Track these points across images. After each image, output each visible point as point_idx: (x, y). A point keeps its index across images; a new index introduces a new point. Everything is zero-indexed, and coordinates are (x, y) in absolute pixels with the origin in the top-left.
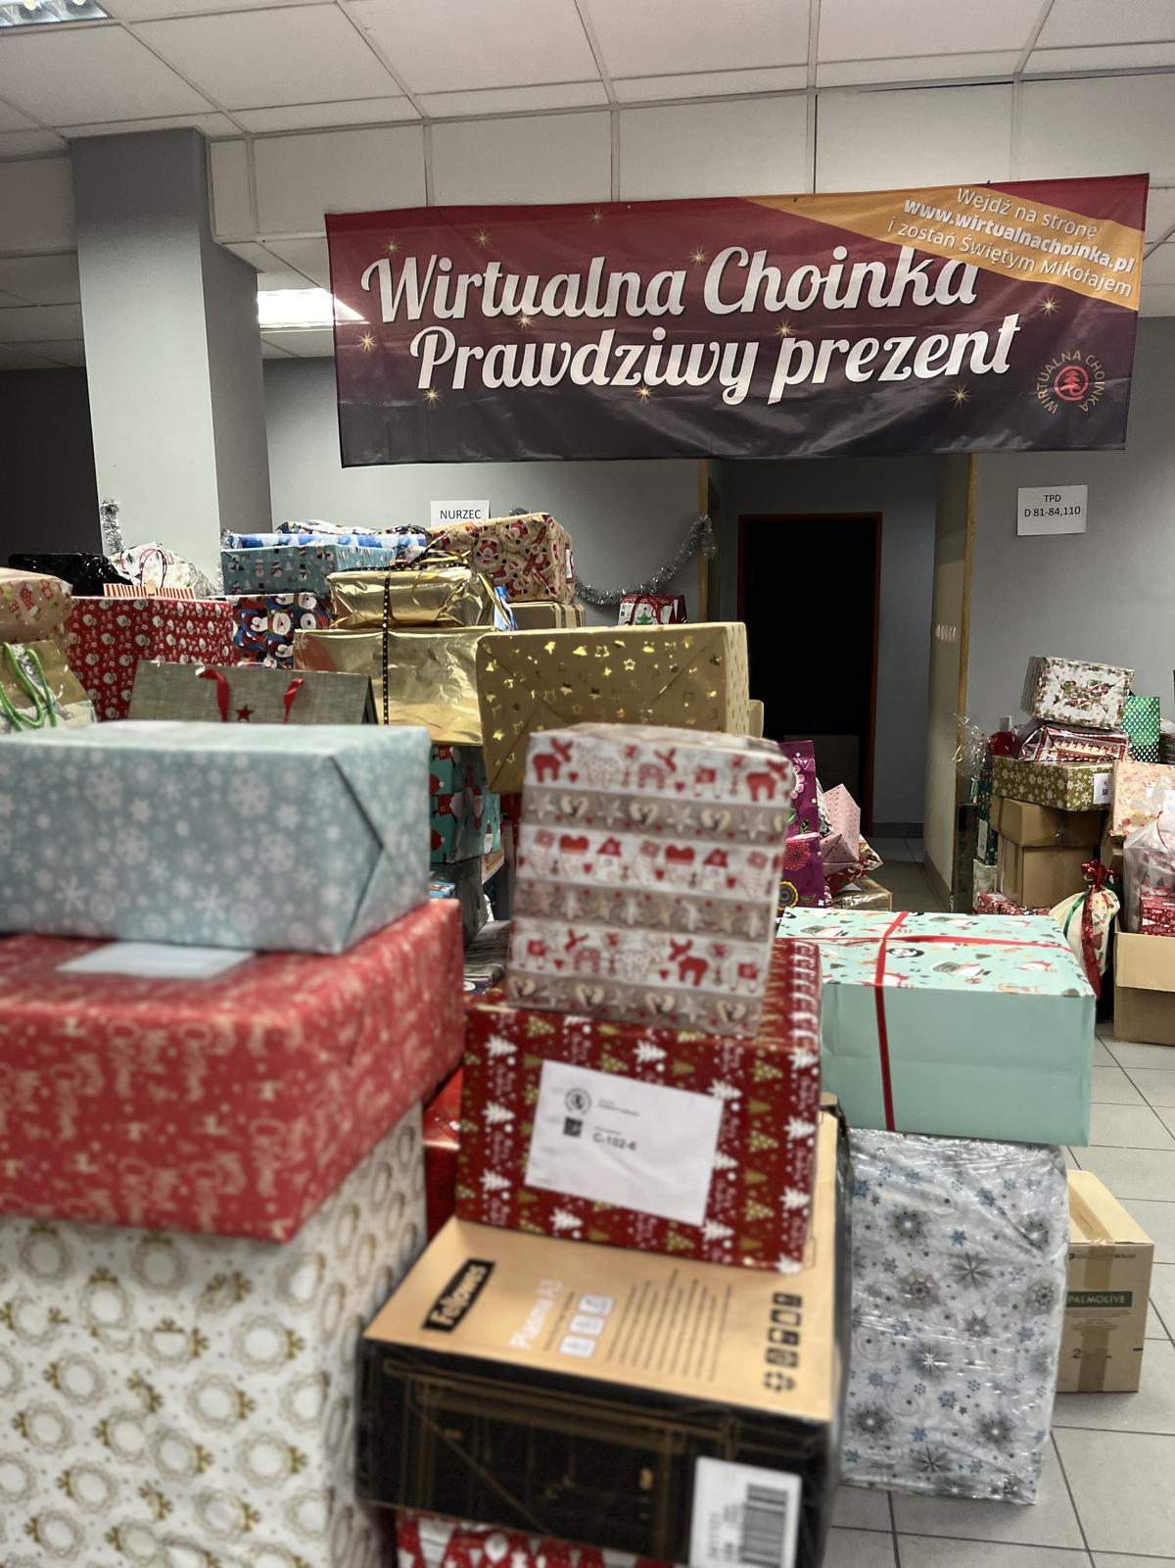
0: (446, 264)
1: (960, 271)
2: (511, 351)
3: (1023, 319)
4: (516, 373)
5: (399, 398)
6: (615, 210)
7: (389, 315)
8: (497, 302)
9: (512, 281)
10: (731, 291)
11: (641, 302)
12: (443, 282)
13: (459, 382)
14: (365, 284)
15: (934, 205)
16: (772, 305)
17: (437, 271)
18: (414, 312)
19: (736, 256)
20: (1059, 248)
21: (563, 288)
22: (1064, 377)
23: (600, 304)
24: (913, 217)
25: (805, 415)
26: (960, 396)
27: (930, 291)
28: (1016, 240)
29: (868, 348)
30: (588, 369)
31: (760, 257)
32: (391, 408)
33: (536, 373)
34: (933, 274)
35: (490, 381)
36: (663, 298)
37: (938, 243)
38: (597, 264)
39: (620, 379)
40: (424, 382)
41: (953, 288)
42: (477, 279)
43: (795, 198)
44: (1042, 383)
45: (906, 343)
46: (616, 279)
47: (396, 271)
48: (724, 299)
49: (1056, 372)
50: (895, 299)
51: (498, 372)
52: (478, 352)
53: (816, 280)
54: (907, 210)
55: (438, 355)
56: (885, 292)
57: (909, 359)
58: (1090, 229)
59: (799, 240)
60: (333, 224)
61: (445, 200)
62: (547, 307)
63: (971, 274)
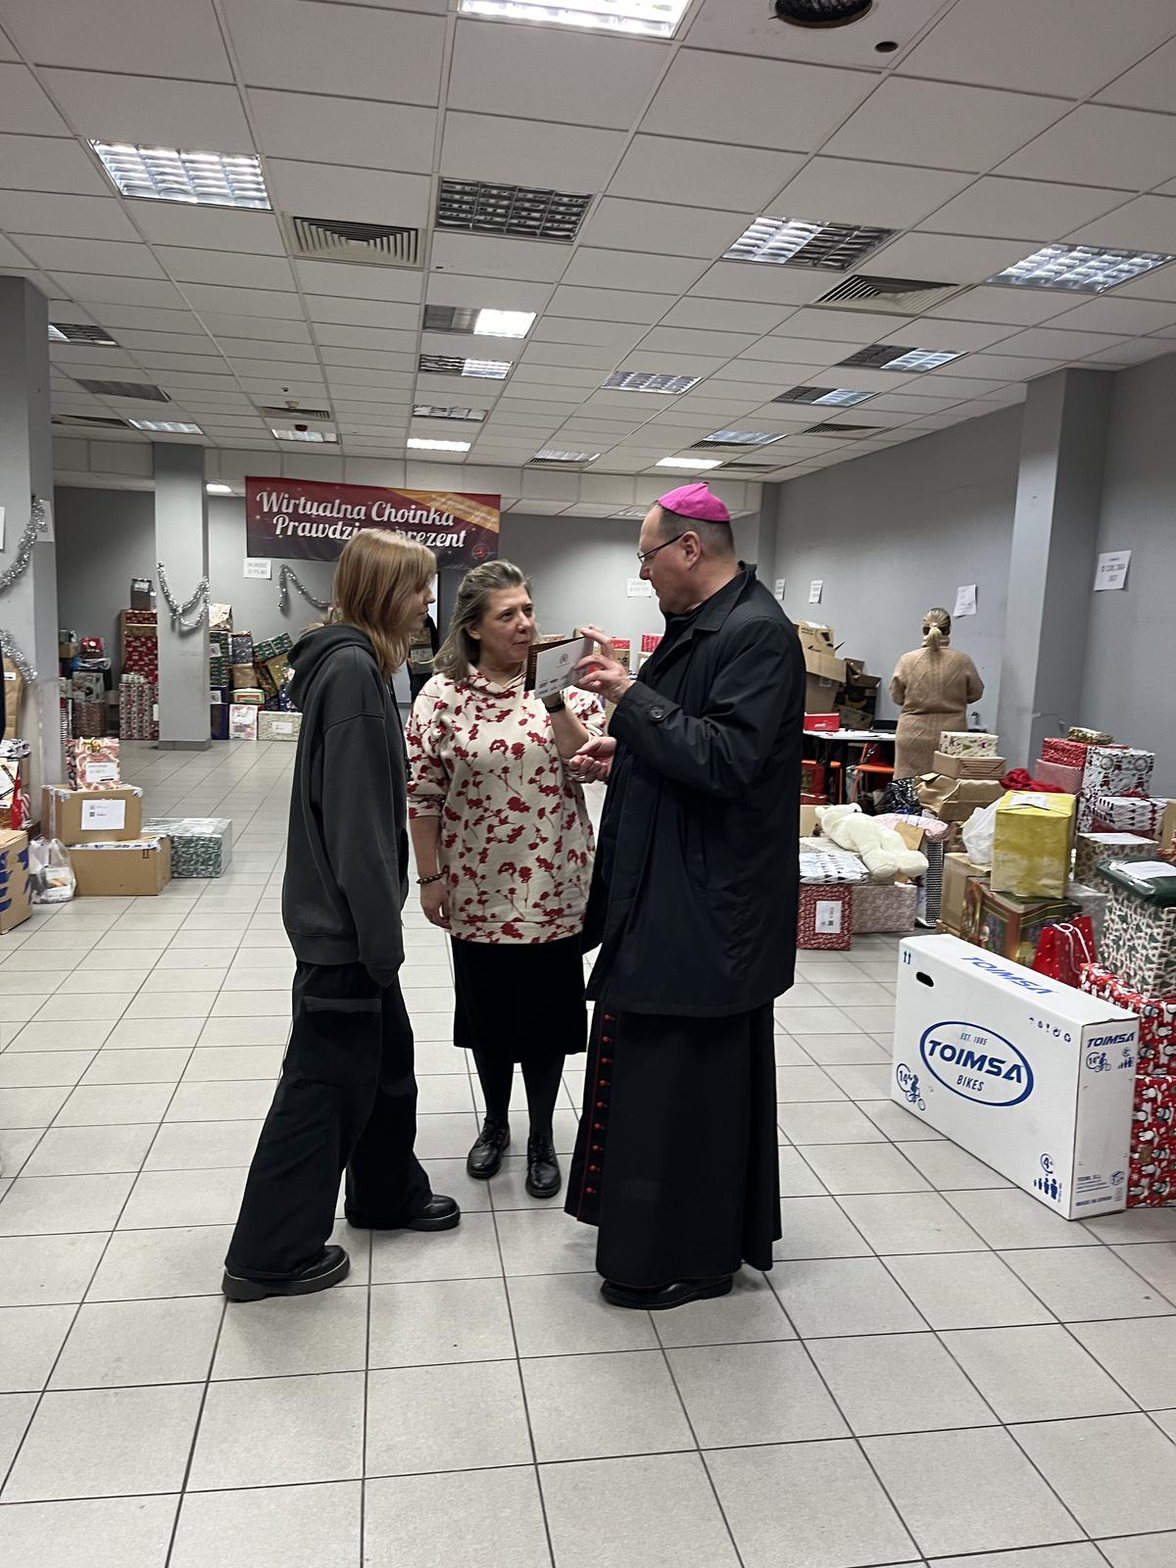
0: (286, 496)
1: (448, 516)
2: (308, 525)
3: (467, 532)
4: (310, 532)
5: (269, 537)
6: (343, 486)
7: (266, 509)
8: (304, 509)
9: (309, 503)
10: (380, 514)
11: (351, 514)
12: (285, 501)
13: (289, 533)
14: (258, 499)
15: (440, 497)
16: (393, 520)
17: (284, 498)
18: (275, 509)
19: (381, 504)
20: (477, 513)
21: (325, 507)
22: (479, 550)
23: (338, 513)
24: (435, 500)
26: (449, 552)
27: (440, 521)
28: (464, 509)
29: (422, 536)
30: (334, 534)
31: (389, 505)
32: (267, 539)
33: (317, 532)
34: (441, 516)
35: (300, 533)
36: (358, 514)
37: (444, 507)
38: (337, 501)
39: (344, 537)
40: (278, 532)
41: (447, 520)
42: (297, 502)
43: (400, 490)
44: (472, 551)
45: (434, 535)
46: (343, 507)
47: (269, 496)
48: (378, 516)
50: (430, 522)
51: (303, 531)
52: (297, 524)
53: (406, 514)
54: (434, 497)
55: (283, 524)
56: (427, 520)
57: (434, 540)
58: (485, 508)
59: (401, 501)
60: (248, 479)
61: (287, 476)
62: (321, 513)
63: (451, 517)
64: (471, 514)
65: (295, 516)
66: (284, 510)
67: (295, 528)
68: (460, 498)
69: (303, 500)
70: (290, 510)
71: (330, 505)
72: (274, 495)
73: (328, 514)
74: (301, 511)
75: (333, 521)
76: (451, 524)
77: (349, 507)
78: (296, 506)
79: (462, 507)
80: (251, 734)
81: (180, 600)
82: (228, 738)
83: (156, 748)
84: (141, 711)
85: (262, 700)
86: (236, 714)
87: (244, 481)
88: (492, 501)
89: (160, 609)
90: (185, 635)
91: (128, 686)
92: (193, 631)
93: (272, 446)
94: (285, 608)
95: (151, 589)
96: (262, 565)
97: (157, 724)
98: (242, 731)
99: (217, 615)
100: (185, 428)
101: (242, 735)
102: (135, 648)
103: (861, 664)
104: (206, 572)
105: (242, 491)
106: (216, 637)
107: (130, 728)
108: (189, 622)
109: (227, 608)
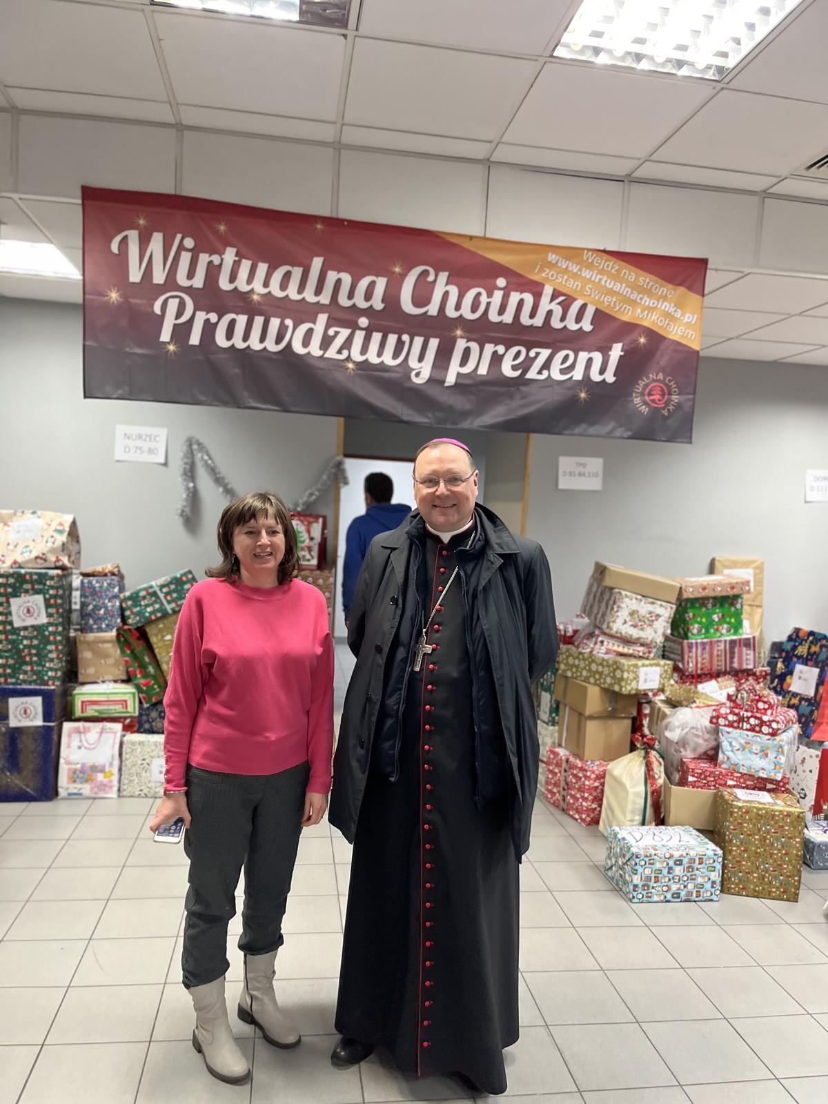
0: (189, 243)
1: (583, 308)
3: (625, 347)
4: (246, 337)
5: (140, 346)
7: (135, 276)
8: (233, 278)
10: (421, 298)
11: (351, 296)
13: (195, 339)
14: (115, 247)
15: (567, 258)
16: (451, 312)
17: (181, 248)
18: (159, 277)
20: (647, 301)
21: (287, 275)
22: (651, 390)
24: (552, 266)
25: (472, 397)
26: (583, 395)
27: (563, 319)
28: (621, 292)
29: (518, 353)
30: (306, 342)
32: (135, 354)
34: (566, 306)
35: (221, 340)
36: (368, 295)
37: (570, 286)
38: (317, 263)
39: (331, 353)
41: (579, 319)
42: (216, 259)
43: (471, 238)
44: (636, 393)
45: (545, 353)
46: (332, 276)
47: (144, 241)
48: (416, 303)
49: (646, 386)
50: (538, 321)
52: (213, 317)
54: (550, 259)
56: (532, 315)
57: (547, 365)
58: (665, 289)
60: (92, 196)
61: (194, 189)
62: (274, 289)
63: (590, 311)
64: (633, 303)
65: (210, 297)
66: (182, 279)
67: (209, 328)
68: (613, 265)
70: (198, 282)
71: (297, 272)
73: (292, 293)
76: (587, 326)
77: (346, 279)
79: (617, 287)
80: (104, 787)
82: (54, 796)
85: (133, 709)
86: (75, 742)
87: (79, 193)
88: (687, 272)
94: (192, 519)
96: (150, 438)
98: (87, 780)
101: (86, 789)
109: (63, 520)
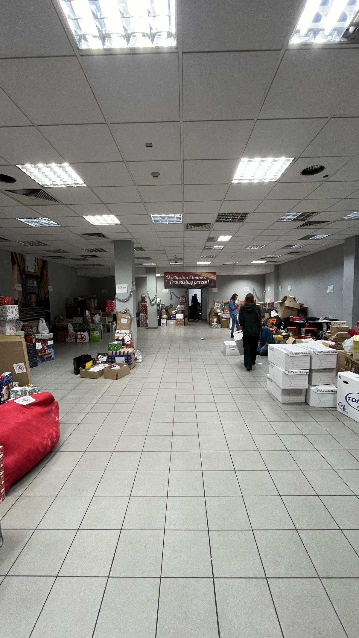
2: (177, 281)
6: (183, 273)
7: (168, 279)
9: (177, 277)
10: (191, 278)
12: (172, 277)
19: (191, 276)
23: (183, 278)
31: (193, 276)
33: (178, 283)
34: (204, 277)
39: (184, 283)
40: (171, 283)
51: (176, 283)
53: (196, 278)
55: (172, 281)
57: (203, 282)
58: (213, 275)
59: (195, 275)
60: (165, 273)
61: (172, 272)
62: (179, 279)
63: (206, 278)
64: (210, 276)
65: (174, 280)
66: (172, 279)
67: (174, 282)
68: (208, 273)
69: (175, 276)
70: (173, 279)
71: (181, 277)
72: (170, 276)
73: (181, 279)
74: (175, 279)
75: (181, 280)
76: (206, 279)
77: (185, 277)
78: (174, 278)
79: (208, 275)
80: (165, 325)
81: (151, 298)
82: (161, 326)
83: (147, 328)
84: (144, 321)
85: (167, 318)
86: (162, 321)
87: (164, 273)
88: (214, 273)
89: (147, 300)
90: (153, 305)
91: (141, 316)
92: (154, 304)
93: (169, 266)
94: (171, 298)
95: (145, 296)
96: (166, 290)
97: (148, 324)
98: (164, 324)
99: (158, 300)
100: (153, 264)
101: (164, 325)
102: (142, 308)
103: (303, 304)
104: (156, 293)
105: (163, 275)
106: (158, 305)
107: (142, 324)
108: (153, 303)
109: (160, 299)
